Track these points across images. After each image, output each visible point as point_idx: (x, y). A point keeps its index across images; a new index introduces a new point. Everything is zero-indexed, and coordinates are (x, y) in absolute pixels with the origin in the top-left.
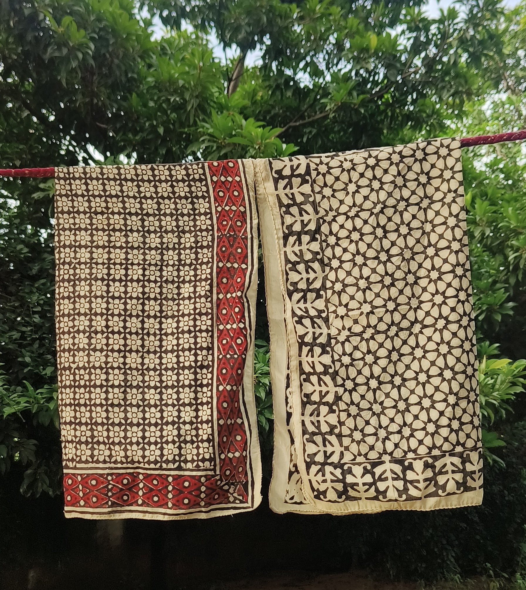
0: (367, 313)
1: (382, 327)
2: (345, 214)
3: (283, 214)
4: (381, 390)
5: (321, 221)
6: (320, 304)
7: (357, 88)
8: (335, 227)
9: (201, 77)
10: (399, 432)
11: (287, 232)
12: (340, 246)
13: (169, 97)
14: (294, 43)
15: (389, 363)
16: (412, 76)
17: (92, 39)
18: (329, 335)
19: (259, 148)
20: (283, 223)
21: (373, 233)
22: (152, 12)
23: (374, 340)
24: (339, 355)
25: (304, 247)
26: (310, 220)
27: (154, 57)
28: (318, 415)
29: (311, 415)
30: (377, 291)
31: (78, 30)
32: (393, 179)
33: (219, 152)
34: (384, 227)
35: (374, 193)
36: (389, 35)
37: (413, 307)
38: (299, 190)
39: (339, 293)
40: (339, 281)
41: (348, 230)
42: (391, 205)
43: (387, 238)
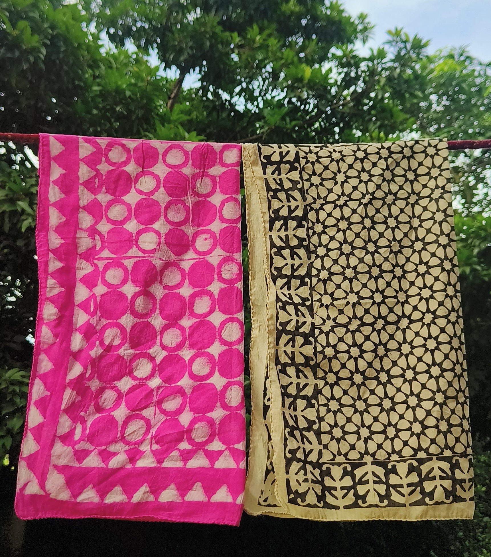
0: (353, 303)
1: (368, 319)
2: (333, 202)
3: (270, 199)
4: (366, 386)
5: (309, 208)
6: (304, 292)
7: (290, 115)
9: (148, 90)
10: (384, 432)
11: (273, 216)
12: (327, 234)
13: (115, 107)
15: (375, 358)
16: (341, 107)
17: (45, 45)
18: (313, 324)
20: (270, 207)
21: (362, 223)
22: (99, 28)
23: (361, 332)
24: (322, 346)
25: (290, 233)
26: (298, 206)
29: (289, 408)
30: (364, 282)
31: (32, 35)
32: (382, 172)
34: (372, 218)
35: (363, 185)
37: (401, 301)
38: (288, 176)
39: (325, 282)
40: (325, 269)
41: (336, 218)
42: (380, 197)
43: (375, 229)
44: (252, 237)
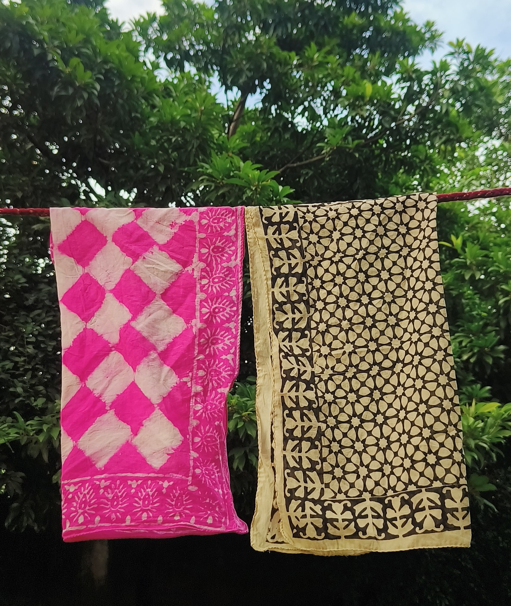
0: (350, 352)
1: (364, 366)
2: (330, 259)
3: (272, 257)
4: (363, 428)
5: (308, 265)
6: (305, 343)
7: (352, 133)
8: (320, 271)
9: (202, 119)
10: (380, 470)
11: (275, 273)
12: (325, 289)
13: (171, 137)
14: (293, 88)
15: (371, 402)
16: (406, 123)
17: (98, 80)
18: (313, 373)
19: (256, 189)
20: (272, 266)
21: (356, 277)
22: (157, 55)
23: (357, 379)
24: (322, 392)
25: (291, 289)
26: (298, 263)
27: (157, 99)
28: (300, 451)
29: (292, 451)
30: (359, 332)
31: (85, 71)
32: (374, 228)
33: (218, 192)
34: (366, 272)
35: (357, 241)
36: (385, 84)
37: (395, 347)
38: (287, 235)
39: (323, 334)
40: (323, 321)
41: (332, 274)
42: (373, 252)
43: (368, 282)
44: (256, 293)
